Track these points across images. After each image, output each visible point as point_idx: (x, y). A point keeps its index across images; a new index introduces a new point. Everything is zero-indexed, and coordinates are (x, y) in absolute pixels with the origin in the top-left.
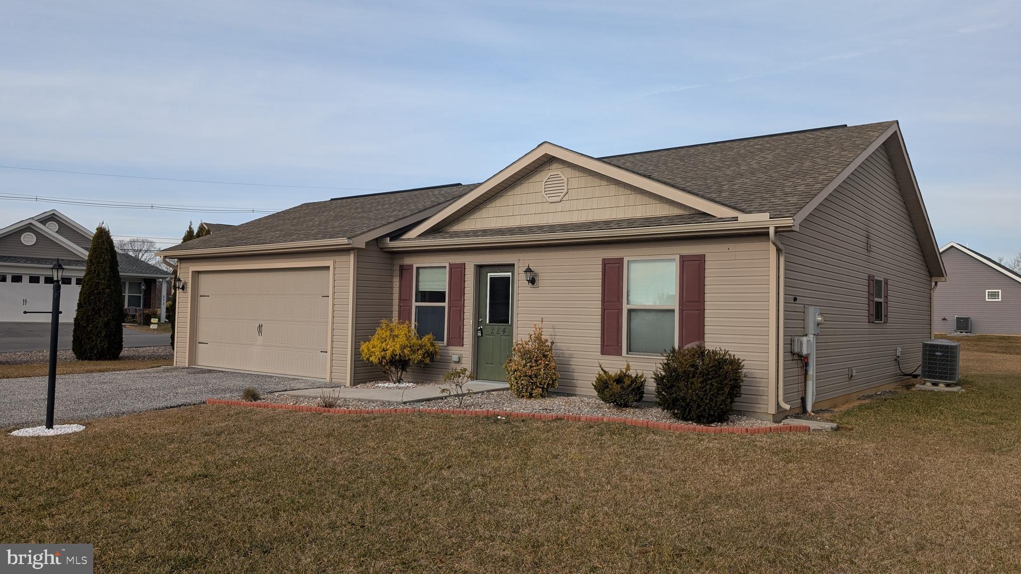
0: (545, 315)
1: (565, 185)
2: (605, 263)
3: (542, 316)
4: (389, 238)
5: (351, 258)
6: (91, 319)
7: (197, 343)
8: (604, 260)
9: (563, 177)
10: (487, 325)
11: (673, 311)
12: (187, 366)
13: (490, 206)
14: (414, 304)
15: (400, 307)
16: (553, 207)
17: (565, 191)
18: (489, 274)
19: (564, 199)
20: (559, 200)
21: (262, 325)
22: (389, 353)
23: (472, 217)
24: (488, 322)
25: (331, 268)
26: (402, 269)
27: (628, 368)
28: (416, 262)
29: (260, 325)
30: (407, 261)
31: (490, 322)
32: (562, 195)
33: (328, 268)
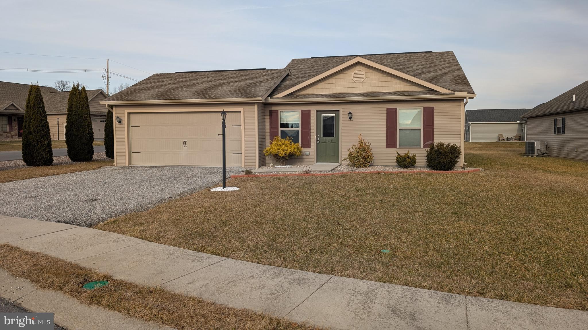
0: (362, 133)
1: (365, 75)
2: (388, 110)
3: (361, 133)
4: (269, 97)
5: (256, 107)
6: (39, 141)
7: (131, 152)
8: (387, 109)
9: (364, 72)
10: (322, 138)
11: (420, 129)
12: (127, 165)
13: (322, 83)
14: (280, 129)
15: (270, 130)
16: (357, 85)
17: (365, 78)
18: (322, 115)
19: (364, 82)
20: (361, 82)
21: (186, 141)
22: (288, 152)
23: (312, 88)
24: (322, 137)
25: (242, 112)
26: (271, 113)
27: (409, 153)
28: (279, 109)
29: (184, 141)
30: (274, 108)
31: (323, 137)
32: (363, 80)
33: (240, 112)
